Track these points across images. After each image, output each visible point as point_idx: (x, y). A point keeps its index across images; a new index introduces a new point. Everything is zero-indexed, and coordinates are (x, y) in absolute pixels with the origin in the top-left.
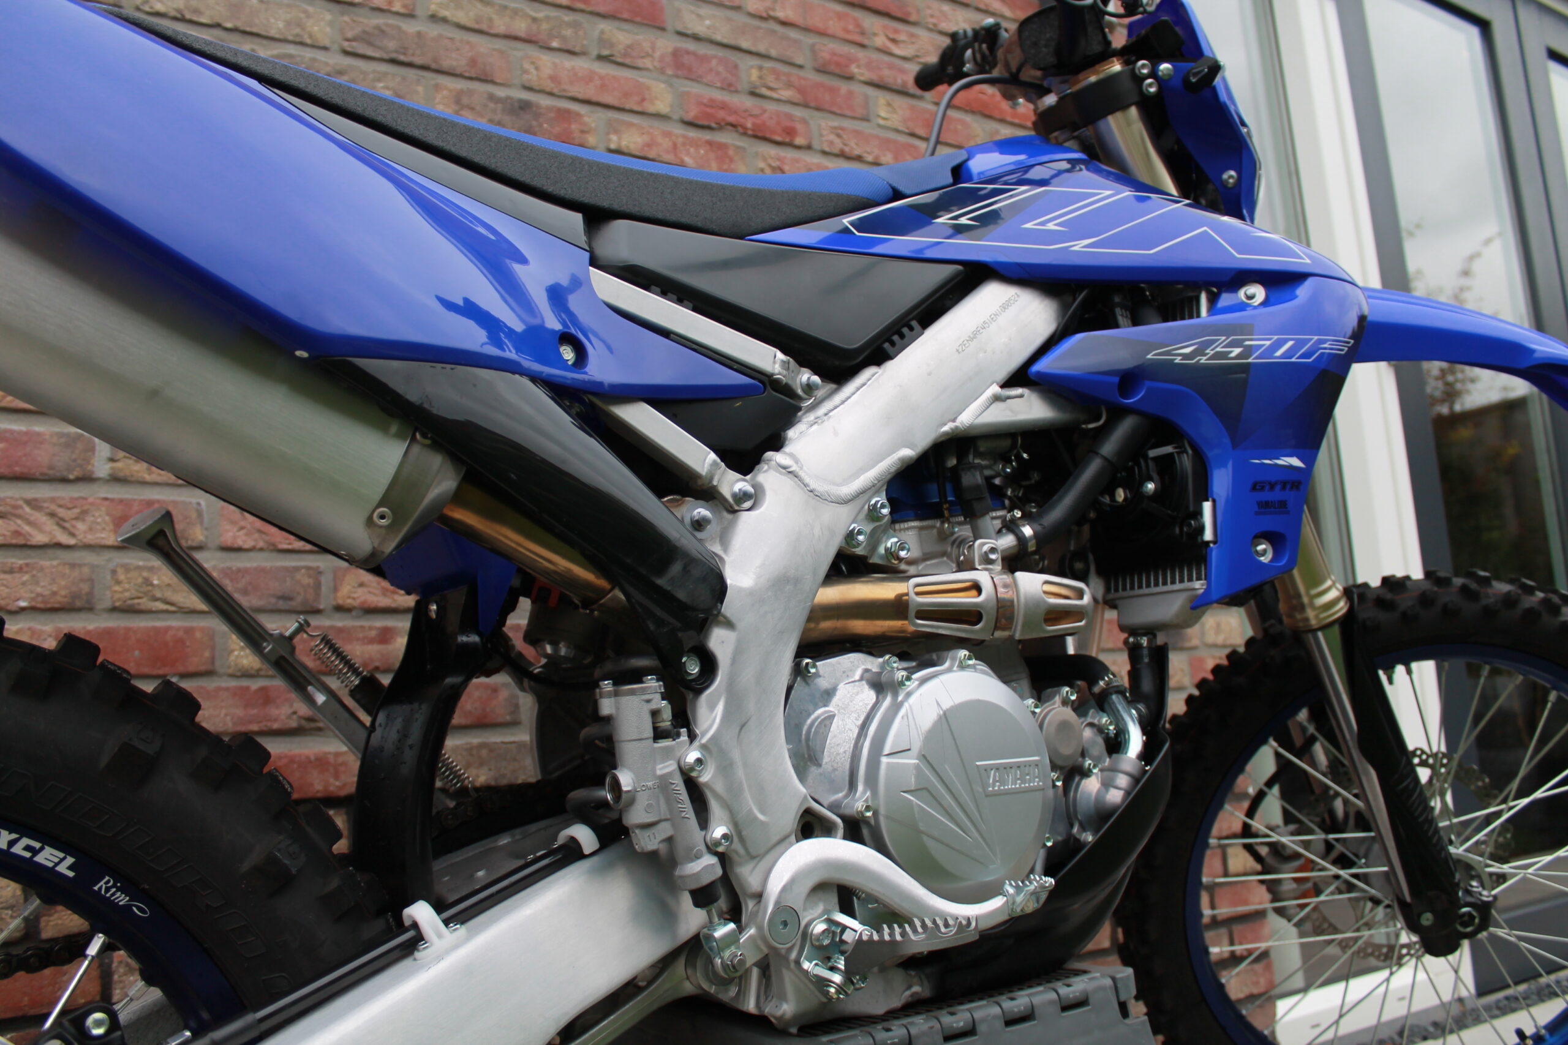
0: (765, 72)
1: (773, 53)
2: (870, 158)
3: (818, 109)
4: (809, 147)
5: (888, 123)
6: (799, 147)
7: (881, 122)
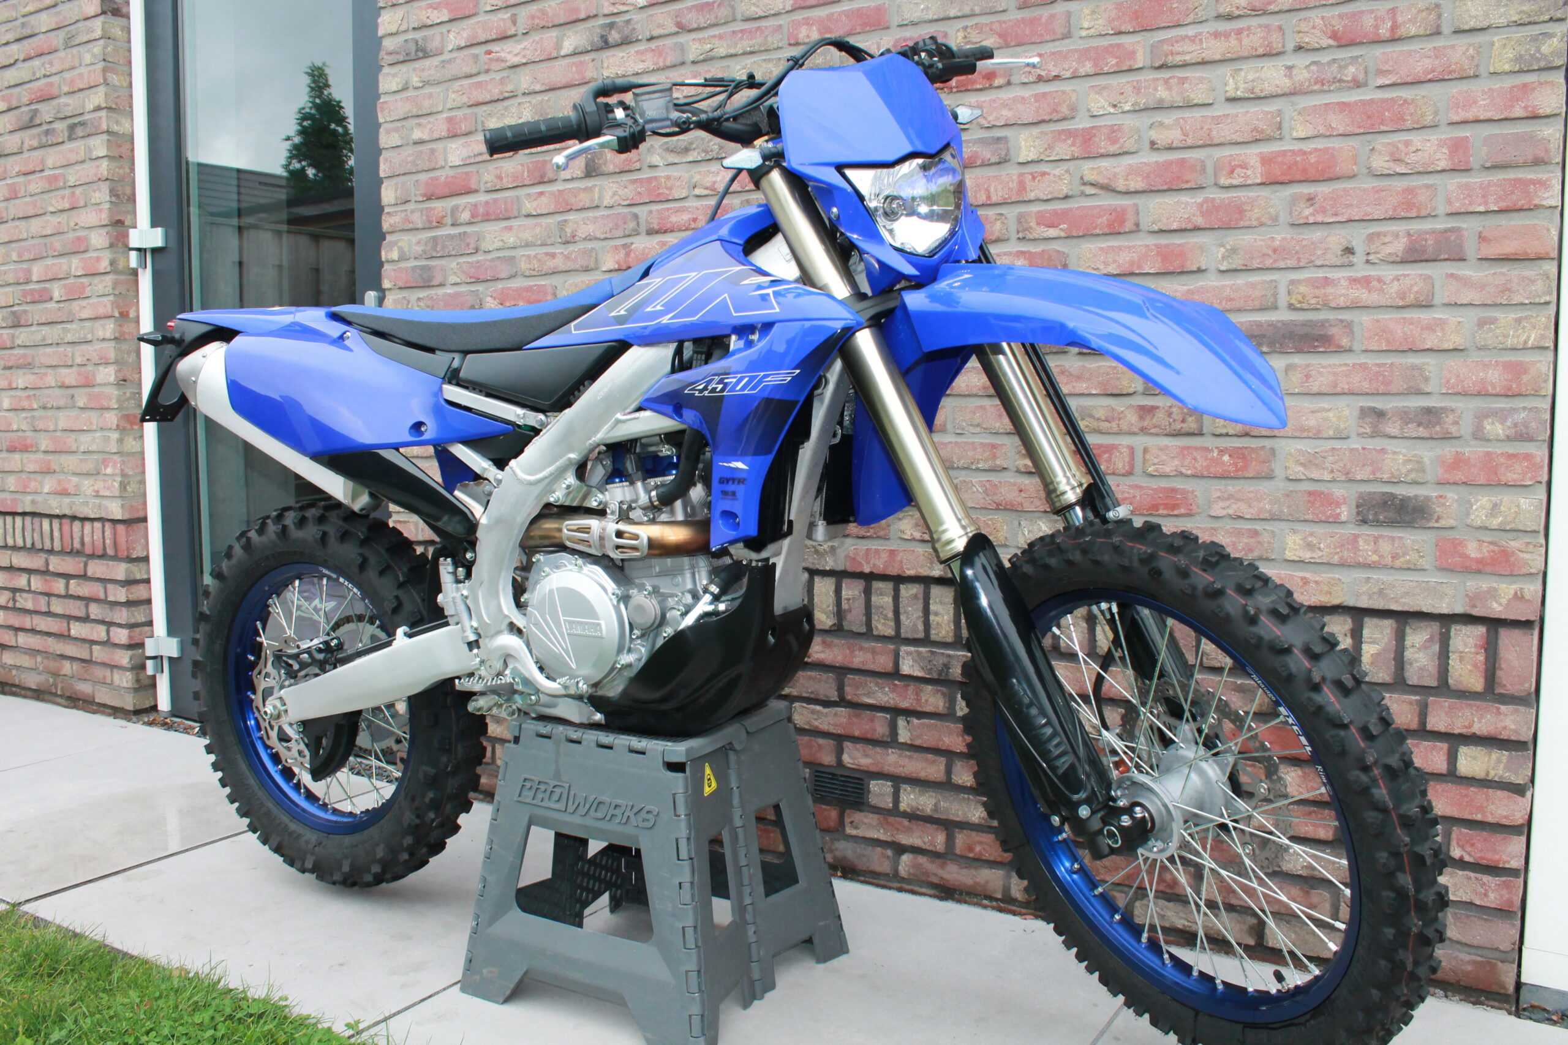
0: (969, 30)
1: (977, 10)
2: (1068, 74)
3: (1018, 45)
4: (1009, 83)
5: (1092, 32)
6: (1000, 87)
7: (1084, 33)
